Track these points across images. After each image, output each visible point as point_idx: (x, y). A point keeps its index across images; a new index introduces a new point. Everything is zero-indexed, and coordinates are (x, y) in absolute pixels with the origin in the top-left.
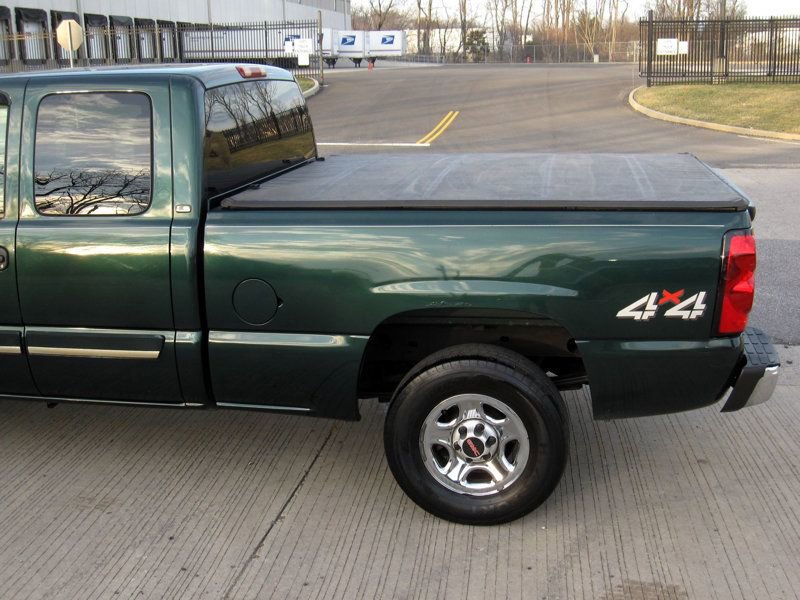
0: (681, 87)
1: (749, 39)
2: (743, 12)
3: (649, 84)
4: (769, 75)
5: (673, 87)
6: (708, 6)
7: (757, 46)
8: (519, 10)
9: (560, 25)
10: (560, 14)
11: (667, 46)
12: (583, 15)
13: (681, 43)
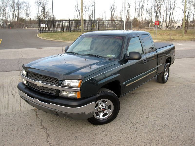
0: (47, 33)
1: (56, 24)
2: (55, 19)
3: (40, 33)
4: (63, 31)
5: (45, 33)
6: (48, 17)
7: (58, 25)
8: (7, 17)
9: (17, 20)
10: (16, 18)
11: (43, 25)
12: (21, 18)
13: (46, 25)
